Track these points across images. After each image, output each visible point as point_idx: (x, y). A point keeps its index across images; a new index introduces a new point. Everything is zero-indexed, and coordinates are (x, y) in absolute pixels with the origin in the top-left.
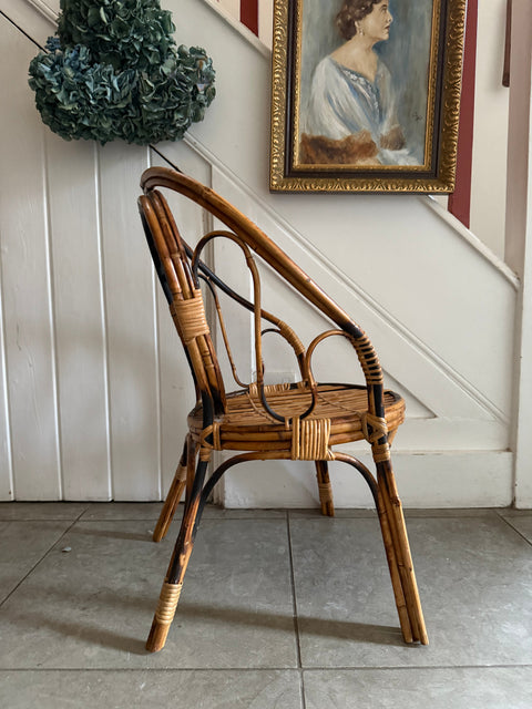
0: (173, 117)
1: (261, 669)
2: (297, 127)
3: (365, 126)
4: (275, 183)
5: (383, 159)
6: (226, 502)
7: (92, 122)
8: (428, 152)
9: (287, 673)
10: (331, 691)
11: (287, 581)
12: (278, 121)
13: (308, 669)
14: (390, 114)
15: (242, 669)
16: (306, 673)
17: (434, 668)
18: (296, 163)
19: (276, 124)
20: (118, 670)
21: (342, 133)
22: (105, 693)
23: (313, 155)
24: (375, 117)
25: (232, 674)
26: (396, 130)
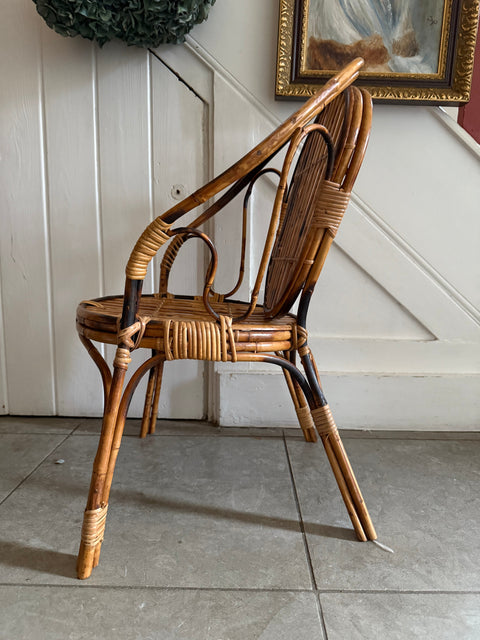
0: (176, 11)
1: (273, 590)
2: (305, 30)
3: (377, 31)
4: (281, 87)
5: (395, 67)
6: (221, 420)
7: (90, 14)
8: (442, 58)
9: (302, 595)
10: (354, 618)
11: (291, 498)
12: (286, 21)
13: (324, 591)
14: (404, 17)
15: (251, 590)
16: (322, 595)
17: (463, 593)
18: (304, 69)
19: (284, 25)
20: (114, 588)
21: (351, 37)
22: (101, 613)
23: (321, 60)
24: (388, 21)
25: (240, 595)
26: (409, 36)
